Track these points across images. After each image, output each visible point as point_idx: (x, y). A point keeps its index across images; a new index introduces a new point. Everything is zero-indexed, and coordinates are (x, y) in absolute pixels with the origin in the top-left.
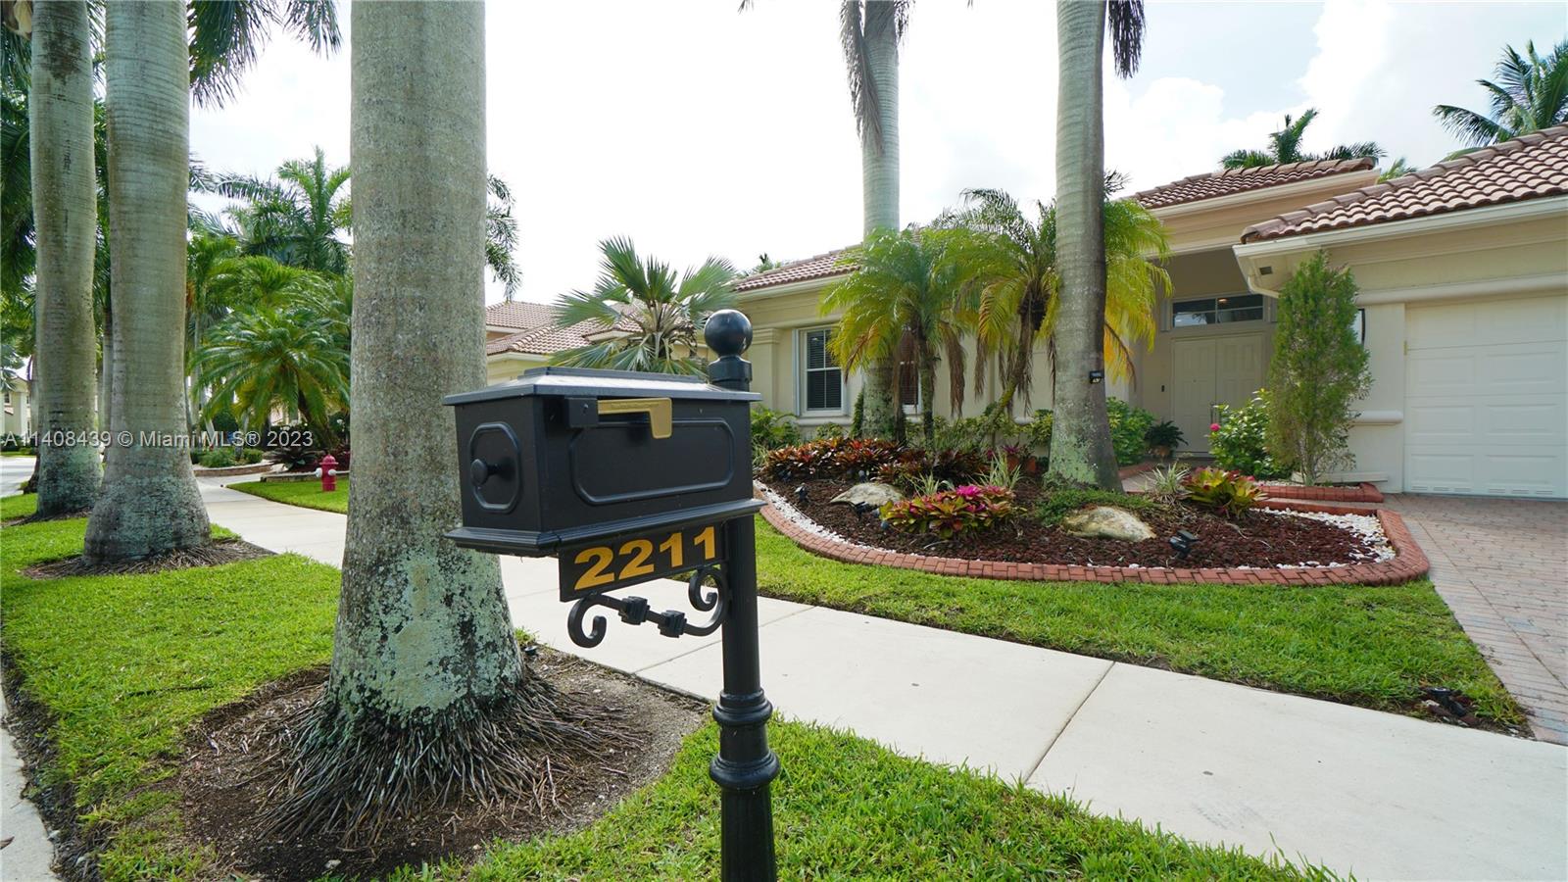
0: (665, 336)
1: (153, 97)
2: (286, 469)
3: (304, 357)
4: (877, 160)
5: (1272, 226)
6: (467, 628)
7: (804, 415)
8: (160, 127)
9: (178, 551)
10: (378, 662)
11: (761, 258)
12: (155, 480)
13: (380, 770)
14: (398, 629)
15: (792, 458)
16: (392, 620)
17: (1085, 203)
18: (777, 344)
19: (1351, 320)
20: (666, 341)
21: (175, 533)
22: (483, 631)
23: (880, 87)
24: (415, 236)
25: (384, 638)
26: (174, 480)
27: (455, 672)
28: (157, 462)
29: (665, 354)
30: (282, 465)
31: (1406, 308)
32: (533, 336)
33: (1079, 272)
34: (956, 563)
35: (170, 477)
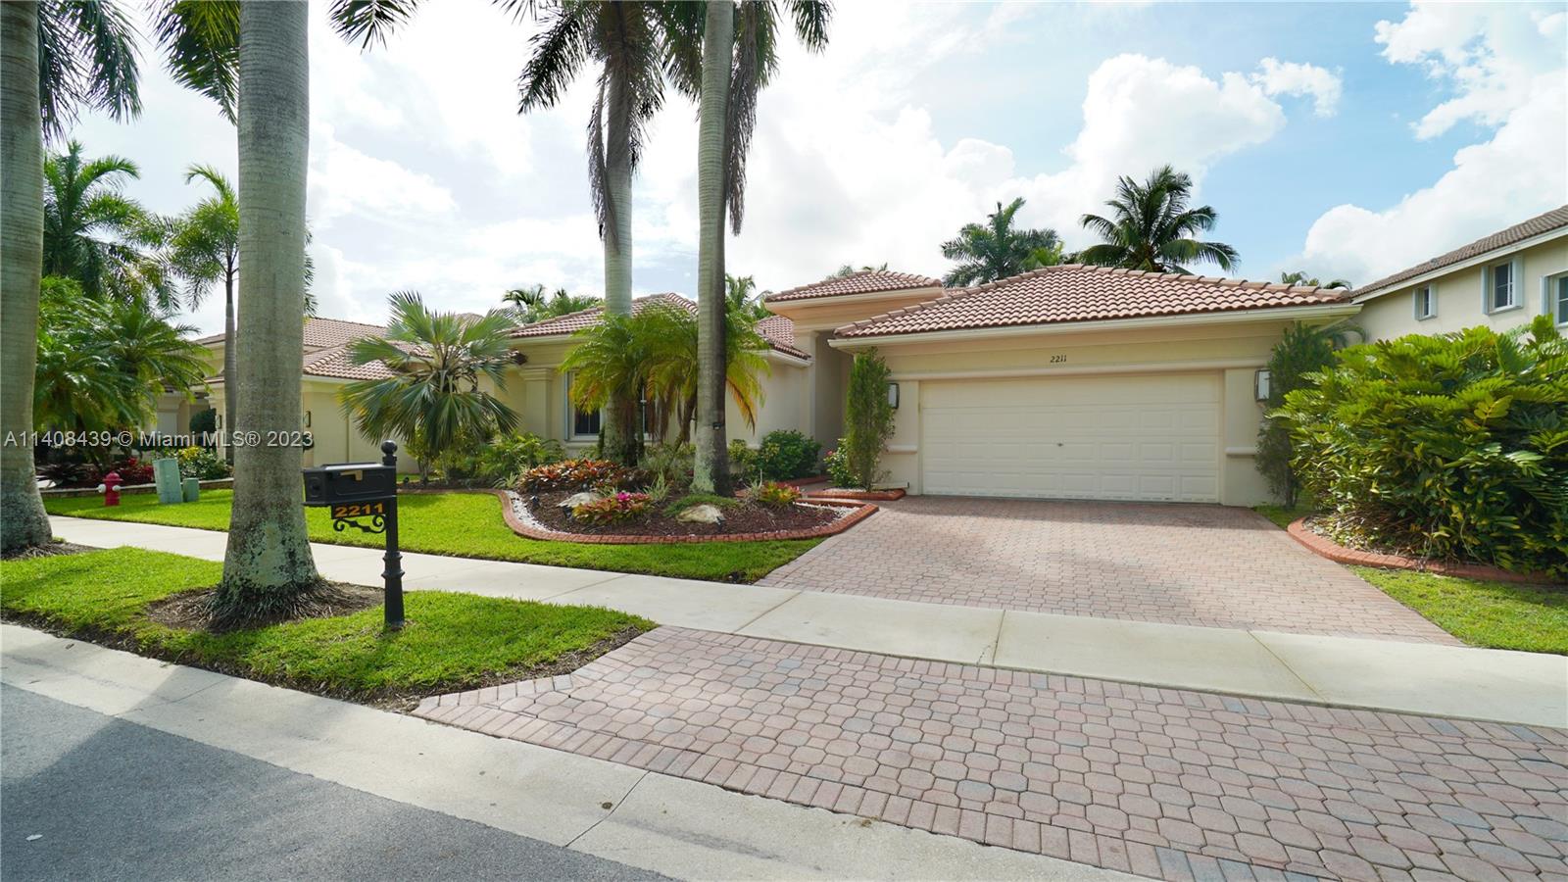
0: (449, 373)
1: (18, 218)
2: (53, 484)
3: (85, 380)
4: (613, 256)
5: (850, 329)
6: (292, 554)
7: (573, 439)
8: (24, 239)
9: (31, 546)
10: (249, 568)
11: (559, 293)
12: (12, 495)
13: (254, 608)
14: (259, 554)
15: (541, 475)
16: (256, 551)
17: (711, 319)
18: (551, 381)
19: (886, 390)
20: (450, 378)
21: (28, 533)
22: (299, 557)
23: (617, 203)
24: (270, 389)
25: (253, 557)
26: (26, 495)
27: (286, 572)
28: (13, 481)
29: (448, 390)
30: (48, 481)
31: (920, 385)
32: (328, 359)
33: (707, 361)
34: (596, 538)
35: (23, 493)
